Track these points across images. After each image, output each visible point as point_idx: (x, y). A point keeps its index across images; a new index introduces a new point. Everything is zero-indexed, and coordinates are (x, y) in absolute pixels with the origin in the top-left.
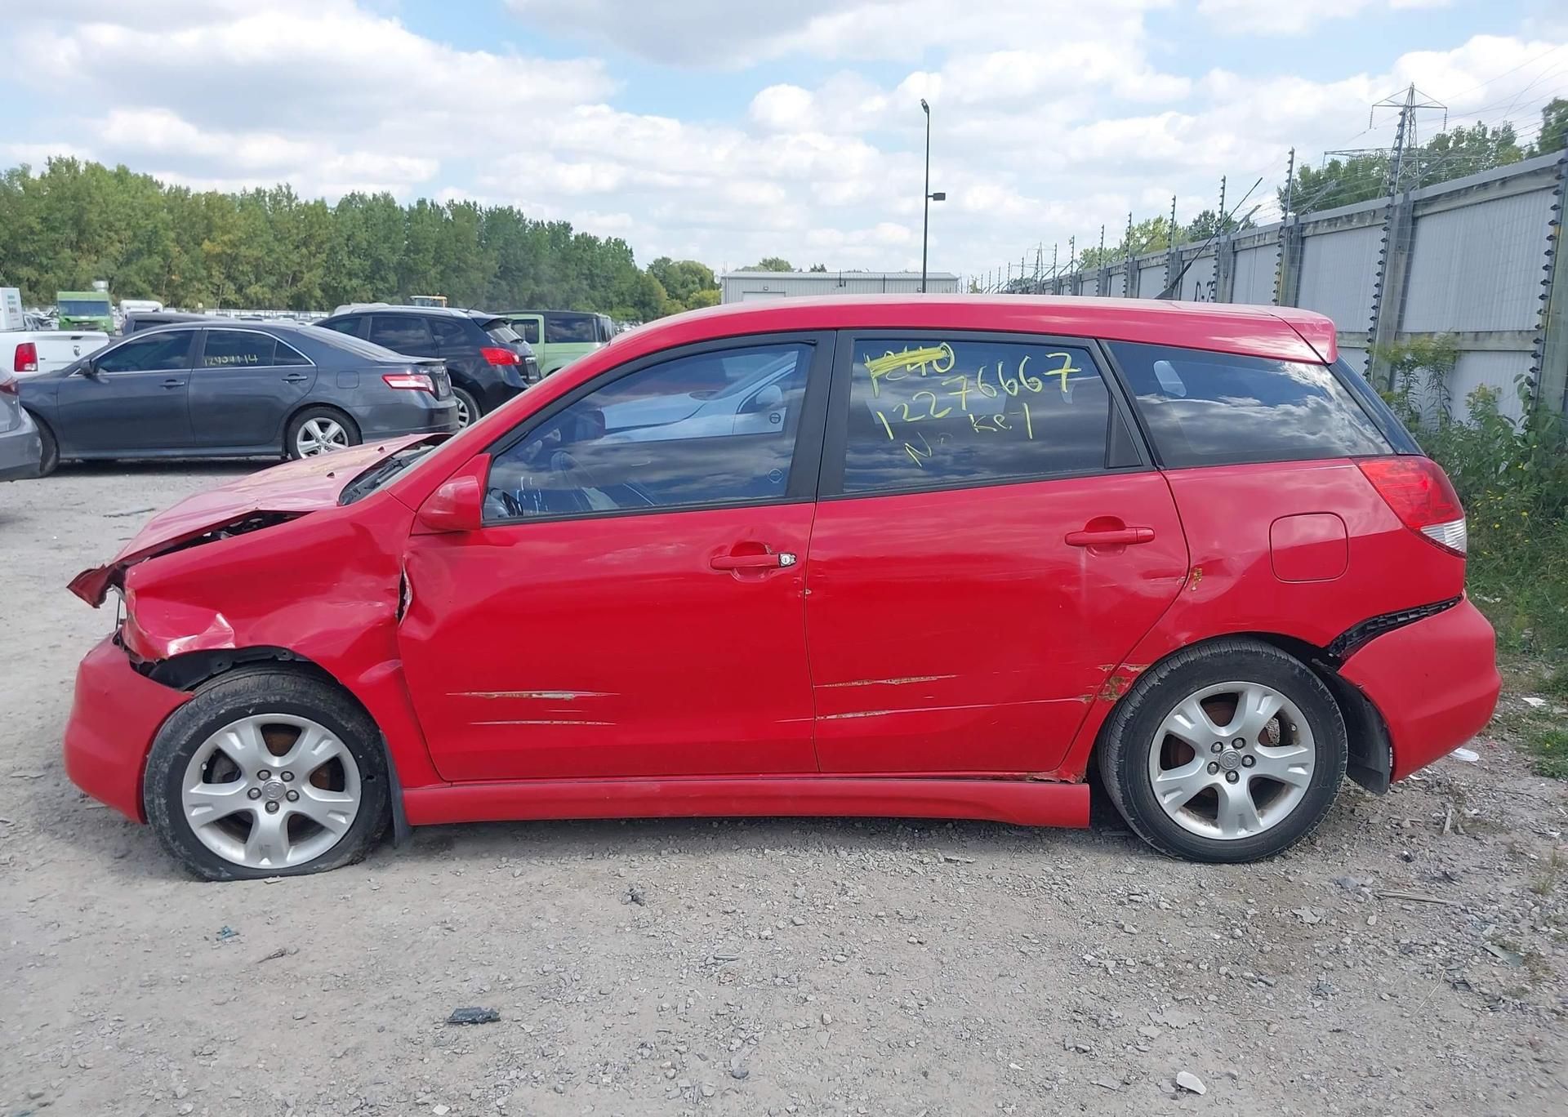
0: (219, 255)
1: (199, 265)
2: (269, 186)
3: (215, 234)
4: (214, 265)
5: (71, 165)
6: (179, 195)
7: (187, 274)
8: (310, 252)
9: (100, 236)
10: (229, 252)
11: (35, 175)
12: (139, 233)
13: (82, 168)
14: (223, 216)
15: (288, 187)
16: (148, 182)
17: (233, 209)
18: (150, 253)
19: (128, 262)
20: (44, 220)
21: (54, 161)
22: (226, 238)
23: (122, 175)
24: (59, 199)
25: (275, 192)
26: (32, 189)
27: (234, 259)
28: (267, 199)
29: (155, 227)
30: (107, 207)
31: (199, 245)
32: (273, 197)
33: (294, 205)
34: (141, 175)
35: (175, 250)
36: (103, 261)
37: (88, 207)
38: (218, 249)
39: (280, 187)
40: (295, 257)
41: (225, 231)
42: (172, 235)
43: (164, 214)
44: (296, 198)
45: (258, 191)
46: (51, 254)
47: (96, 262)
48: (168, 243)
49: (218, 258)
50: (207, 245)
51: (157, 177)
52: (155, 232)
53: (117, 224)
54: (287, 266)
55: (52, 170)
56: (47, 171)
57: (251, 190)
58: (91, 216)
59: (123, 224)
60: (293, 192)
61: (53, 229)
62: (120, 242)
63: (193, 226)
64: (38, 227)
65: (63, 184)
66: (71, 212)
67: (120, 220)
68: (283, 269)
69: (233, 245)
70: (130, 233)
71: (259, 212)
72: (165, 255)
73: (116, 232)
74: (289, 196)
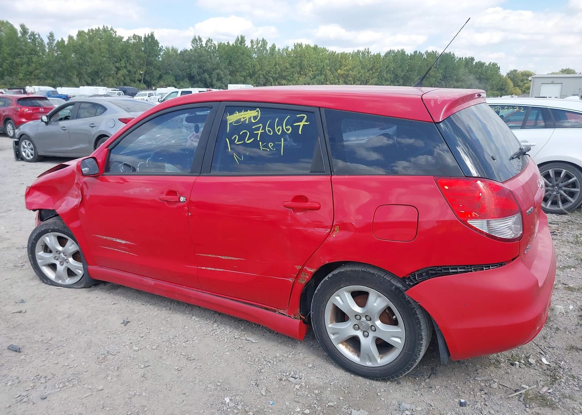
0: (342, 74)
1: (336, 78)
2: (362, 49)
3: (342, 67)
4: (340, 78)
5: (300, 45)
6: (333, 54)
7: (332, 82)
8: (372, 72)
9: (307, 69)
10: (346, 73)
11: (290, 50)
12: (318, 68)
13: (304, 46)
14: (345, 60)
15: (368, 49)
16: (324, 50)
17: (349, 58)
18: (321, 74)
19: (314, 78)
20: (291, 64)
21: (296, 44)
22: (345, 68)
23: (315, 48)
24: (296, 57)
25: (363, 51)
26: (289, 55)
27: (347, 76)
28: (361, 54)
29: (323, 65)
30: (310, 59)
31: (337, 71)
32: (363, 53)
33: (369, 55)
34: (322, 48)
35: (329, 73)
36: (307, 78)
37: (304, 59)
38: (342, 72)
39: (366, 49)
40: (367, 74)
41: (346, 66)
42: (329, 68)
43: (327, 61)
44: (371, 52)
45: (358, 51)
46: (291, 76)
47: (305, 78)
48: (327, 71)
49: (342, 75)
50: (339, 71)
51: (327, 48)
52: (323, 67)
53: (312, 65)
54: (364, 78)
55: (295, 47)
56: (293, 48)
57: (356, 51)
58: (304, 62)
59: (314, 65)
60: (370, 51)
61: (293, 67)
62: (313, 71)
63: (335, 65)
64: (288, 67)
65: (297, 52)
66: (299, 62)
67: (313, 64)
68: (363, 78)
69: (348, 71)
70: (316, 68)
71: (357, 59)
72: (326, 76)
73: (312, 68)
74: (368, 52)
